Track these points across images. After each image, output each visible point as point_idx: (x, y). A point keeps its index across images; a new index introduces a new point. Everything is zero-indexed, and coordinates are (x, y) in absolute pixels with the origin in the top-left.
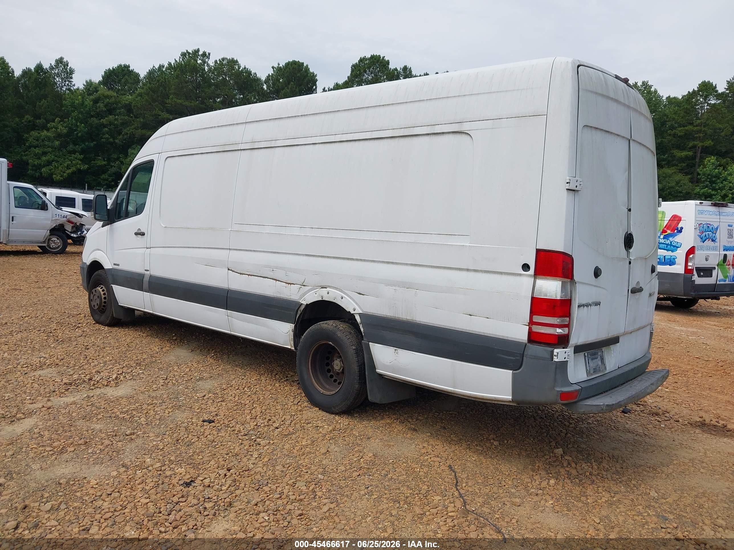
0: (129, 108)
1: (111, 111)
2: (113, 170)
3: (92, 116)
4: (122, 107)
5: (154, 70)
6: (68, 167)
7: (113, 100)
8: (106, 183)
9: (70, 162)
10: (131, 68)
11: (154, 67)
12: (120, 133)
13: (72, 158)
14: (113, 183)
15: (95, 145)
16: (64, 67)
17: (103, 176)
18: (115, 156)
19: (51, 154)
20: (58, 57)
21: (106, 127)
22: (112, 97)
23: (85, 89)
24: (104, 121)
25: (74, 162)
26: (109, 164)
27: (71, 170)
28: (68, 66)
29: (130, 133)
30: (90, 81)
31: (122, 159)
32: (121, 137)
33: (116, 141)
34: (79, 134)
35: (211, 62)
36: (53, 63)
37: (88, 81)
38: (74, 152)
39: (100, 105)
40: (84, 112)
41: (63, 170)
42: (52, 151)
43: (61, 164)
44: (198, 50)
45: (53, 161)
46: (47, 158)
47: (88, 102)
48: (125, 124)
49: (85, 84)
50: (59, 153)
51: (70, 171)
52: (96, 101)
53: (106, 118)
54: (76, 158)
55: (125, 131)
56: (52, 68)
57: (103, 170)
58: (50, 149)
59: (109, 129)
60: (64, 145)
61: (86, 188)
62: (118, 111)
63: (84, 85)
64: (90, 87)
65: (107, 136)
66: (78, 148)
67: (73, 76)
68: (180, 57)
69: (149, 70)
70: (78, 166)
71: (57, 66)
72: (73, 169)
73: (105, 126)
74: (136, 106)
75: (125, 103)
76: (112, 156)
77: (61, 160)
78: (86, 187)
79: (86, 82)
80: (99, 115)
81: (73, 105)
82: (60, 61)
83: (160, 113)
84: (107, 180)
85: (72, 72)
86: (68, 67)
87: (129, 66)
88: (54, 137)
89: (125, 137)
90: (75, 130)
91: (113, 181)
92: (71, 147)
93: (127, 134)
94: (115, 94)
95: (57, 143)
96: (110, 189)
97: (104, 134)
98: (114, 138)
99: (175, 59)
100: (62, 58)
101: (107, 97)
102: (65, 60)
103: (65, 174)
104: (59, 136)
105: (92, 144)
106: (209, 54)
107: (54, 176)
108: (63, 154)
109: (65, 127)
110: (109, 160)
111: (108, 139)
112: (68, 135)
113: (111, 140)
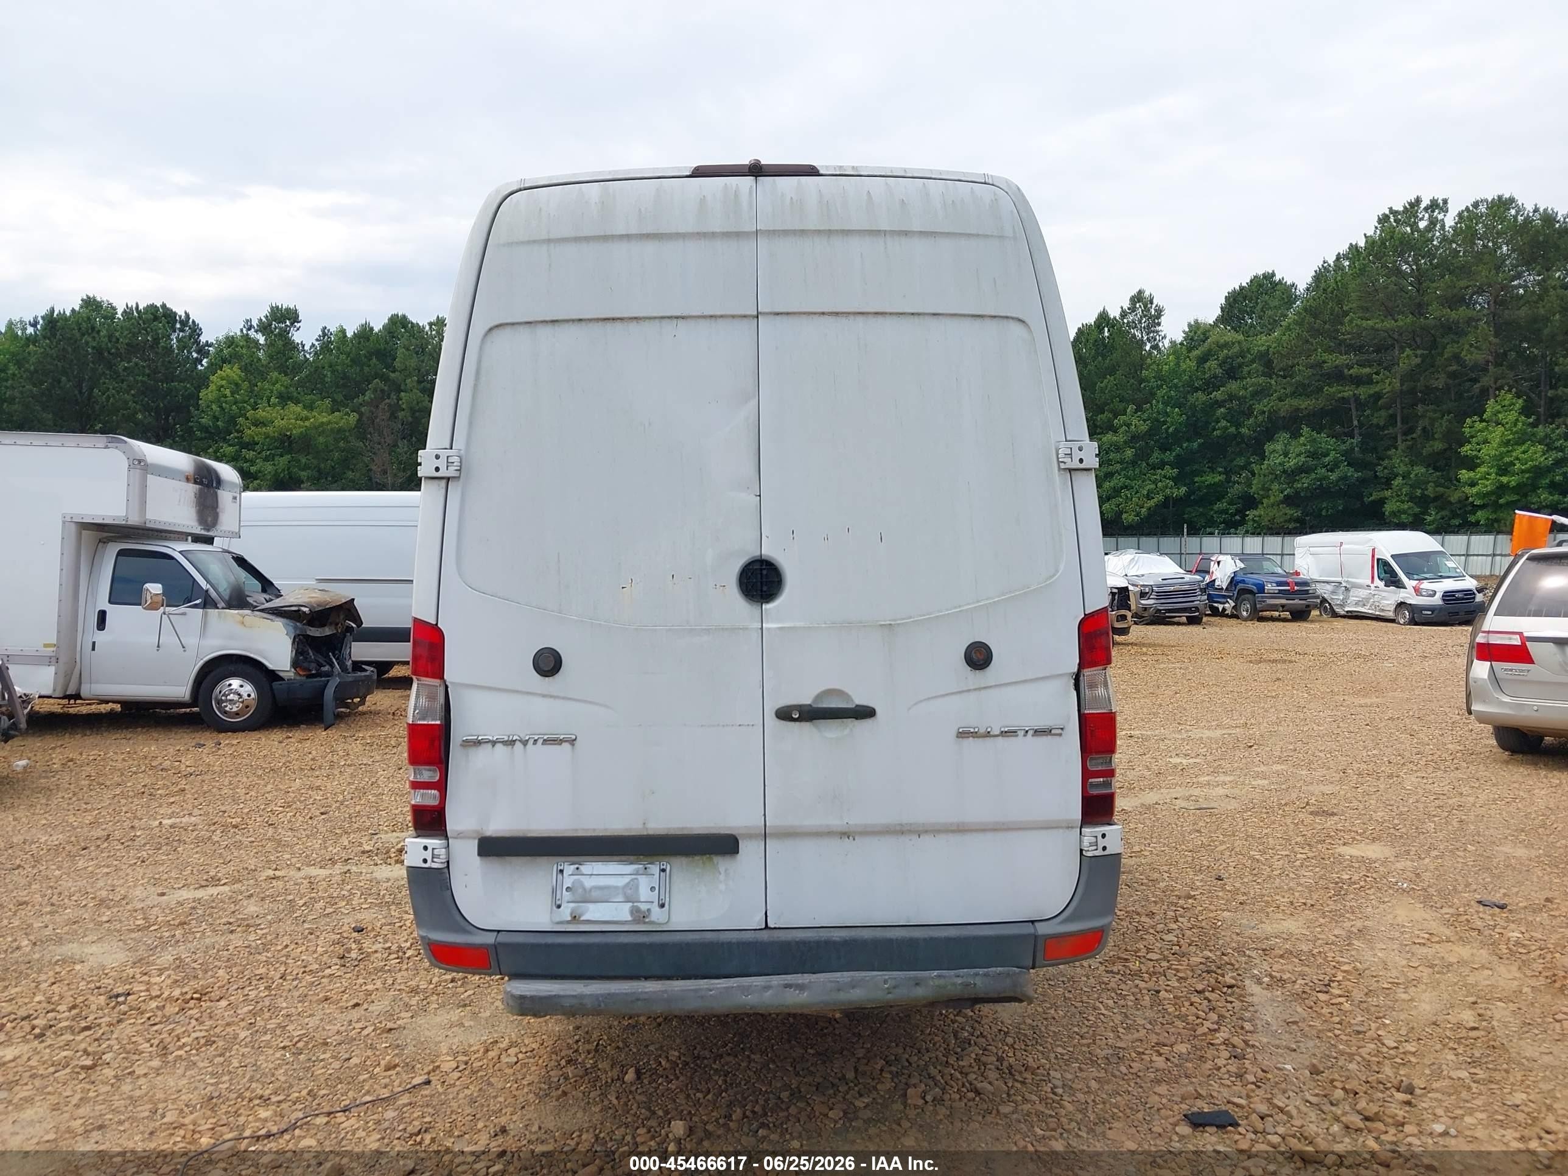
0: (1266, 360)
1: (1232, 372)
2: (1236, 490)
3: (1197, 390)
4: (1253, 361)
5: (1325, 268)
6: (1149, 497)
7: (1236, 349)
8: (1224, 519)
9: (1153, 486)
10: (1277, 278)
11: (1324, 262)
12: (1249, 413)
13: (1158, 477)
14: (1237, 517)
15: (1200, 445)
16: (1145, 306)
17: (1218, 506)
18: (1240, 461)
19: (1119, 474)
20: (1134, 292)
21: (1220, 407)
22: (1233, 344)
23: (1185, 339)
24: (1217, 395)
25: (1160, 484)
26: (1228, 481)
27: (1155, 500)
28: (1152, 303)
29: (1269, 410)
30: (1196, 321)
31: (1254, 465)
32: (1251, 420)
33: (1243, 430)
34: (1171, 430)
35: (1450, 220)
36: (1126, 305)
37: (1193, 323)
38: (1162, 465)
39: (1212, 364)
40: (1180, 384)
41: (1140, 503)
42: (1122, 469)
43: (1137, 492)
44: (1418, 201)
45: (1122, 488)
46: (1112, 484)
47: (1189, 365)
48: (1260, 393)
49: (1187, 330)
50: (1134, 471)
51: (1151, 503)
52: (1203, 360)
53: (1222, 389)
54: (1165, 477)
55: (1258, 407)
56: (1124, 314)
57: (1217, 493)
58: (1118, 467)
59: (1229, 408)
60: (1142, 455)
61: (1185, 533)
62: (1246, 369)
63: (1184, 332)
64: (1195, 333)
65: (1223, 423)
66: (1169, 456)
67: (1163, 319)
68: (1376, 228)
69: (1316, 272)
70: (1168, 491)
71: (1133, 309)
72: (1159, 498)
73: (1219, 404)
74: (1278, 352)
75: (1258, 351)
76: (1235, 463)
77: (1136, 484)
78: (1185, 530)
79: (1190, 325)
80: (1211, 385)
81: (1159, 377)
82: (1139, 298)
83: (1326, 356)
84: (1225, 511)
85: (1159, 312)
86: (1154, 306)
87: (1273, 275)
88: (1125, 442)
89: (1260, 418)
90: (1165, 422)
91: (1238, 512)
92: (1156, 456)
93: (1264, 412)
94: (1241, 337)
95: (1129, 453)
96: (1232, 530)
97: (1218, 422)
98: (1238, 425)
99: (1365, 235)
100: (1140, 292)
101: (1226, 345)
102: (1147, 294)
103: (1144, 510)
104: (1134, 438)
105: (1195, 445)
106: (1445, 201)
107: (1124, 516)
108: (1140, 472)
109: (1145, 421)
110: (1228, 473)
111: (1226, 428)
112: (1150, 433)
113: (1233, 430)
